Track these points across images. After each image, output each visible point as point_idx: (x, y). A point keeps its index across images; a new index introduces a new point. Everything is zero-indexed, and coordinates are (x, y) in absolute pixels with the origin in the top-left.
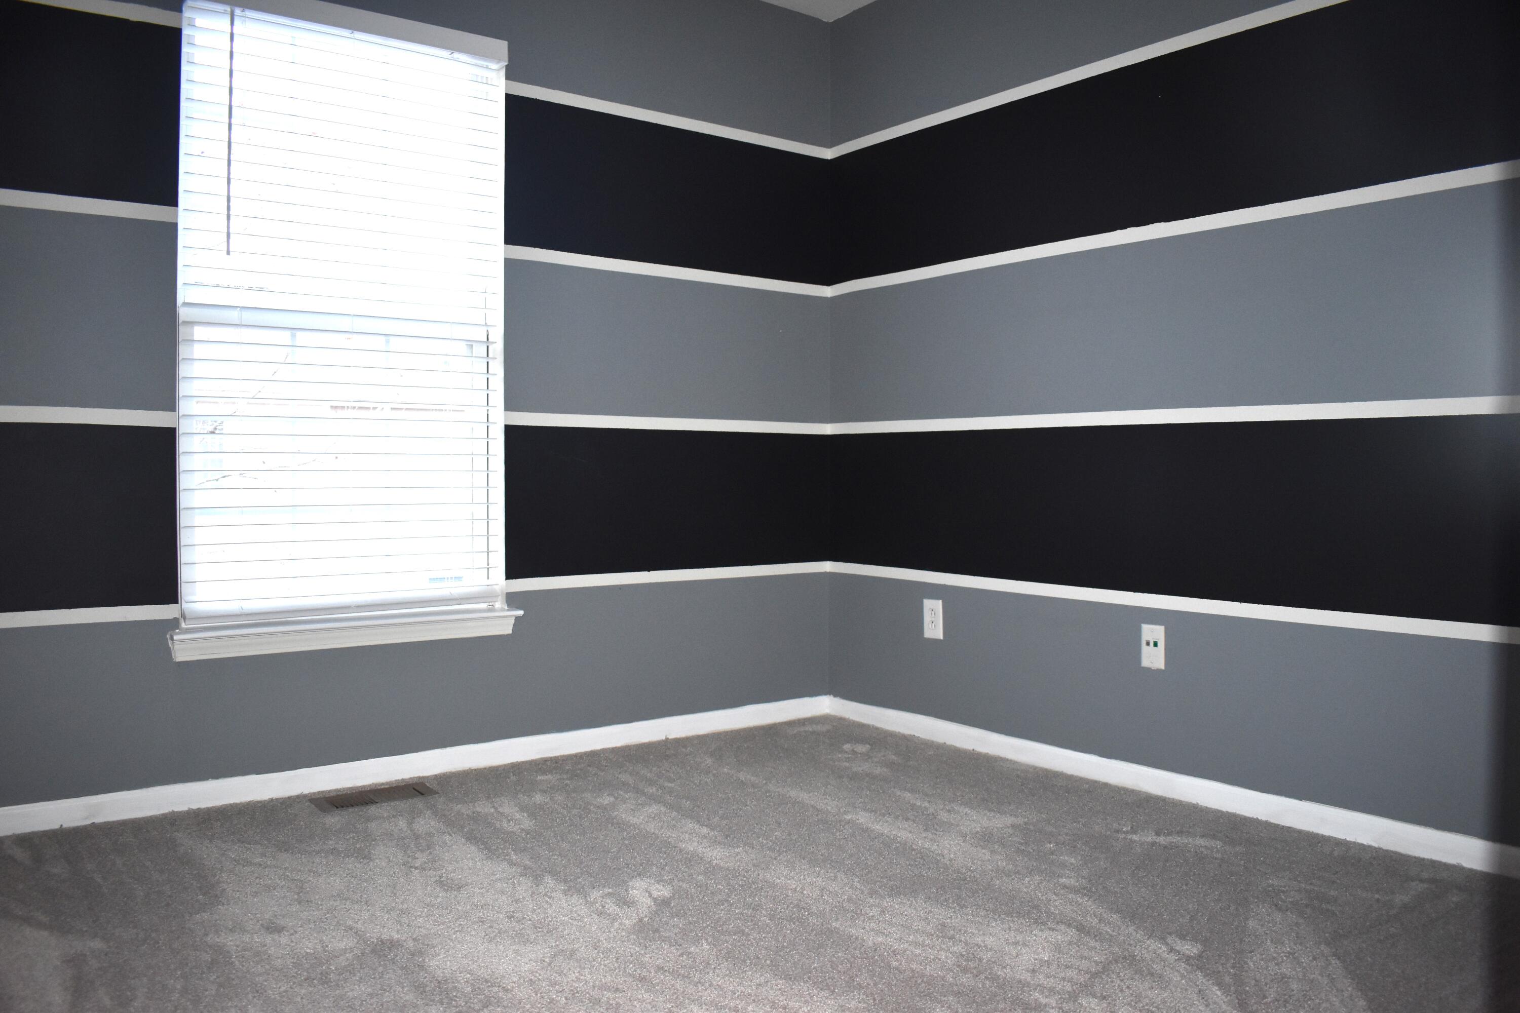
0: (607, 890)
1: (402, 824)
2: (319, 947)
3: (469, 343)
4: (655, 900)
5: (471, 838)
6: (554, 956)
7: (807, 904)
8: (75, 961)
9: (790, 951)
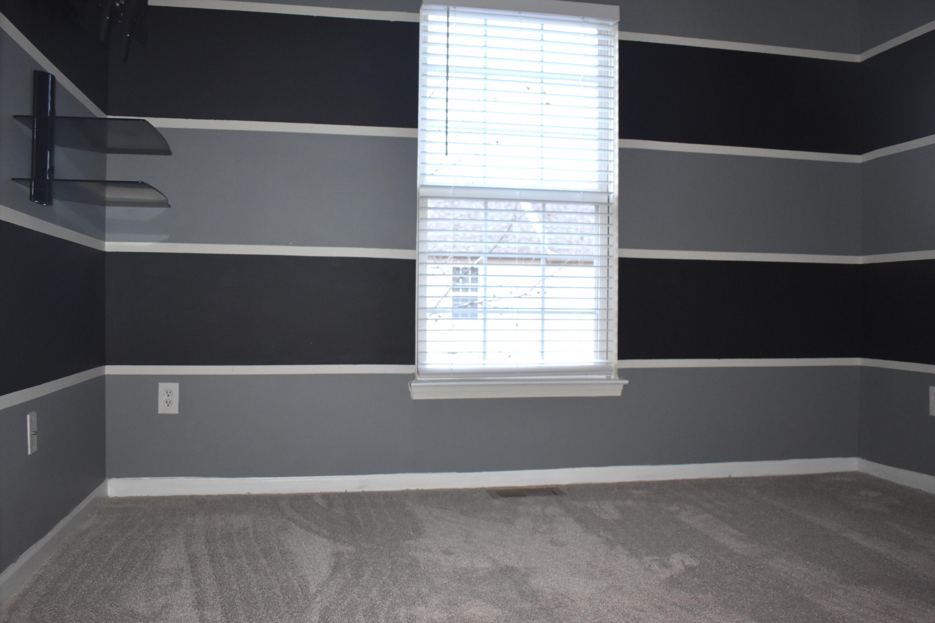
0: (655, 557)
1: (538, 508)
2: (470, 565)
3: (597, 205)
4: (686, 567)
5: (579, 520)
6: (608, 588)
7: (791, 582)
8: (338, 555)
9: (768, 606)
